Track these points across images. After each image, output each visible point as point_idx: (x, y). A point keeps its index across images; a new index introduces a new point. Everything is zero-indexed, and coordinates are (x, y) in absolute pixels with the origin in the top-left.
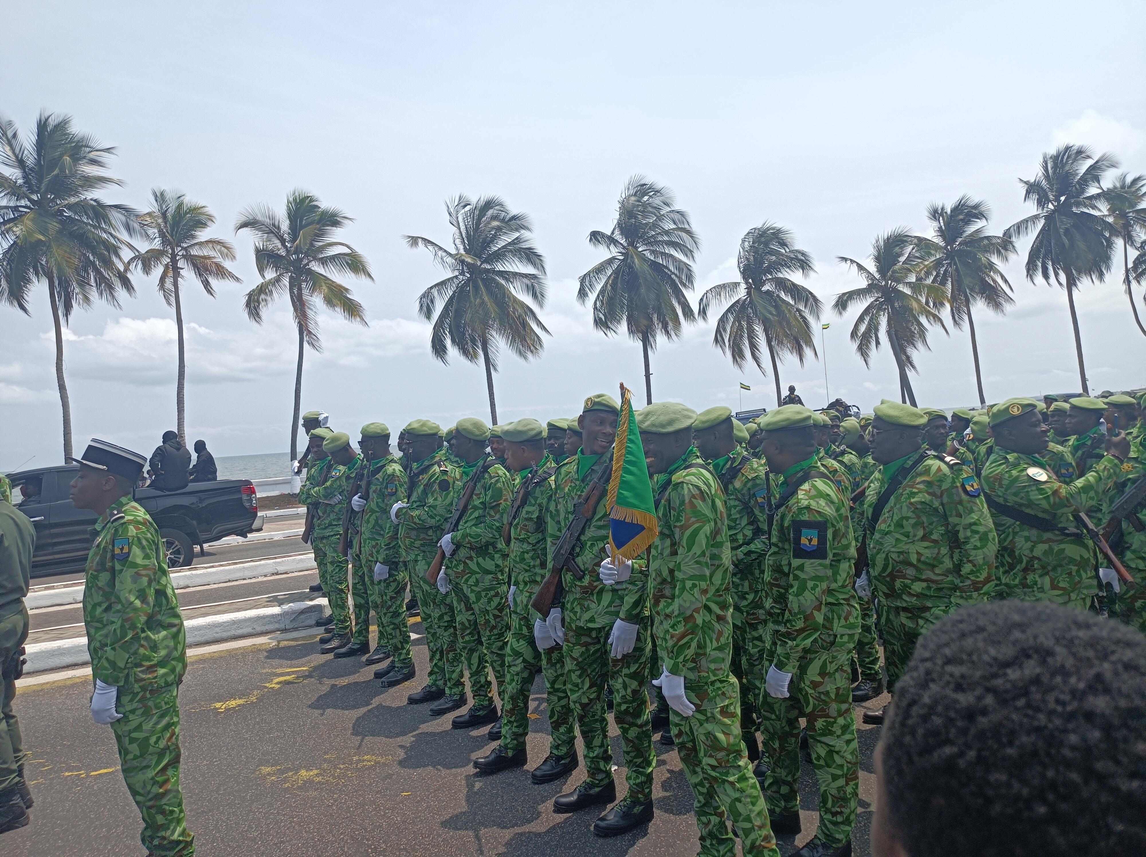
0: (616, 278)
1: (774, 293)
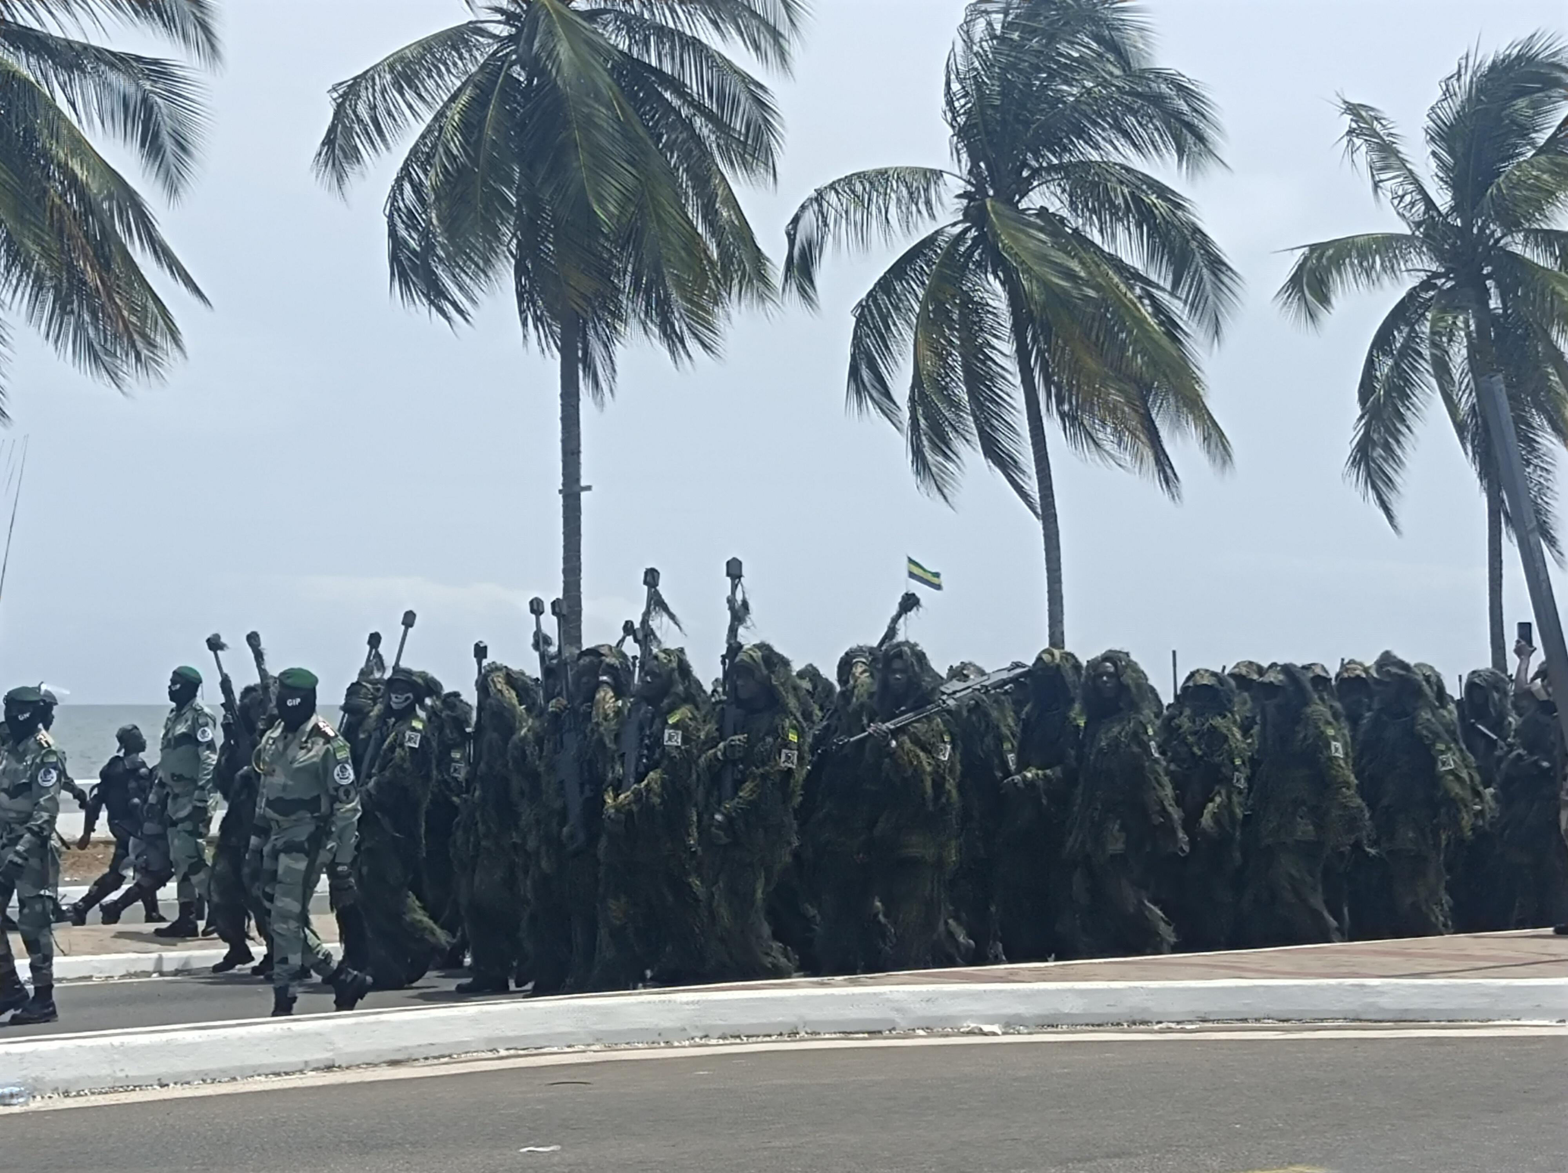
0: (478, 104)
1: (1062, 219)
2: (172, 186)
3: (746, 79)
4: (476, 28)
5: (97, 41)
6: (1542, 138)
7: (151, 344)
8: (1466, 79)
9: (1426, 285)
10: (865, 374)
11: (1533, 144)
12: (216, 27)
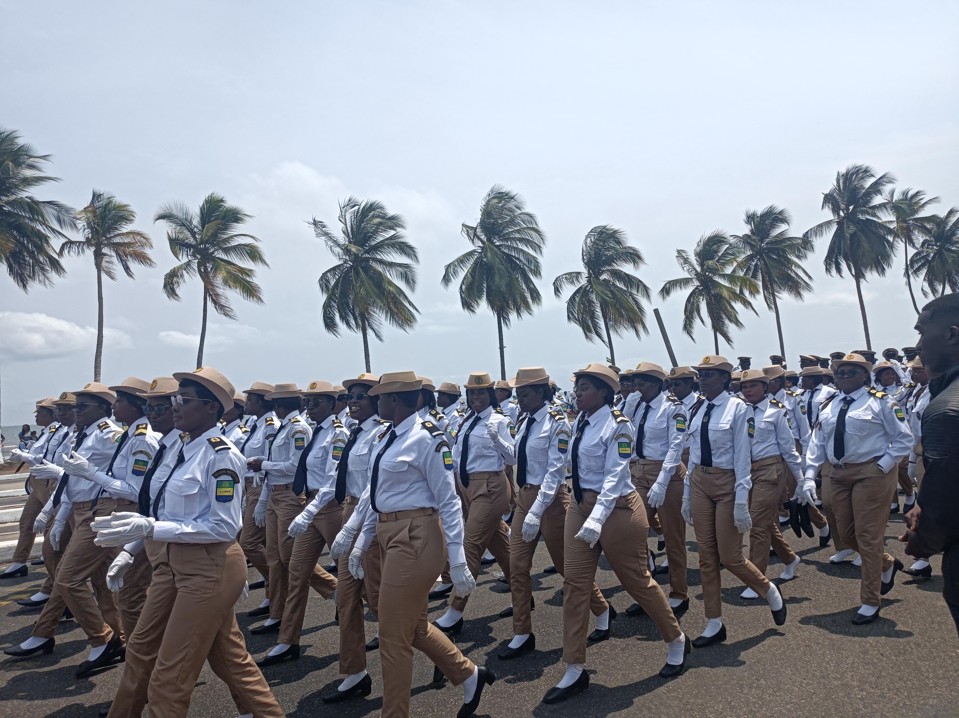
0: (475, 267)
1: (609, 281)
2: (413, 289)
3: (534, 258)
4: (474, 251)
5: (394, 261)
6: (720, 254)
7: (411, 322)
8: (702, 243)
9: (696, 288)
10: (571, 316)
11: (718, 256)
12: (418, 256)
